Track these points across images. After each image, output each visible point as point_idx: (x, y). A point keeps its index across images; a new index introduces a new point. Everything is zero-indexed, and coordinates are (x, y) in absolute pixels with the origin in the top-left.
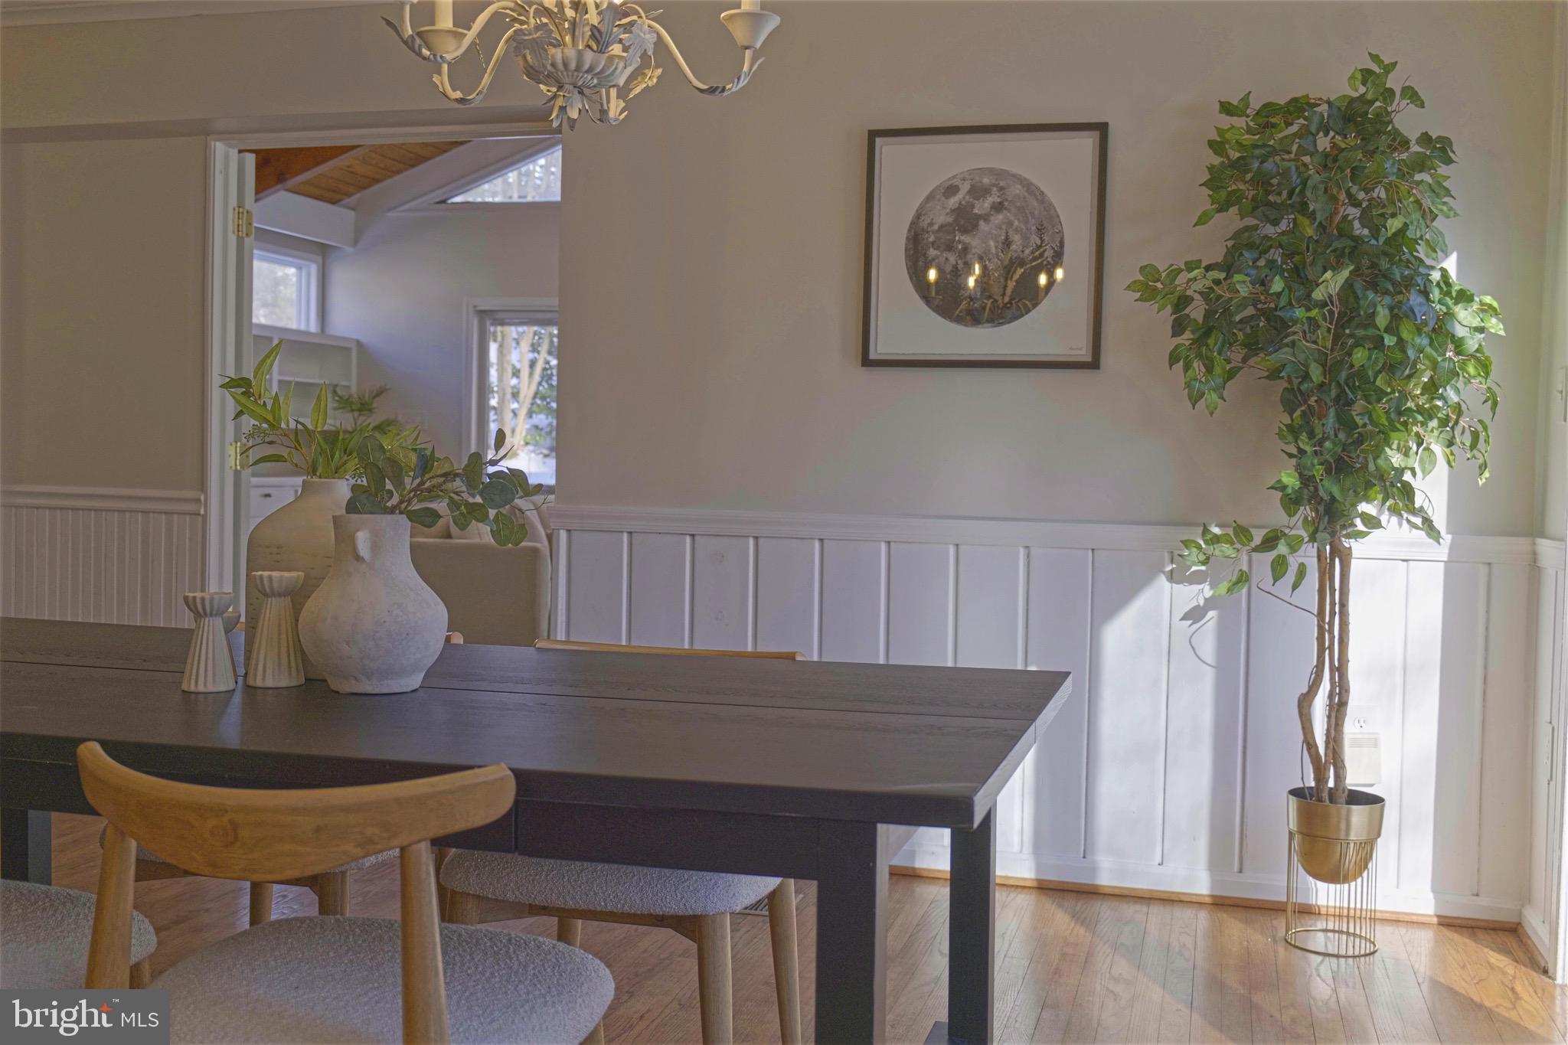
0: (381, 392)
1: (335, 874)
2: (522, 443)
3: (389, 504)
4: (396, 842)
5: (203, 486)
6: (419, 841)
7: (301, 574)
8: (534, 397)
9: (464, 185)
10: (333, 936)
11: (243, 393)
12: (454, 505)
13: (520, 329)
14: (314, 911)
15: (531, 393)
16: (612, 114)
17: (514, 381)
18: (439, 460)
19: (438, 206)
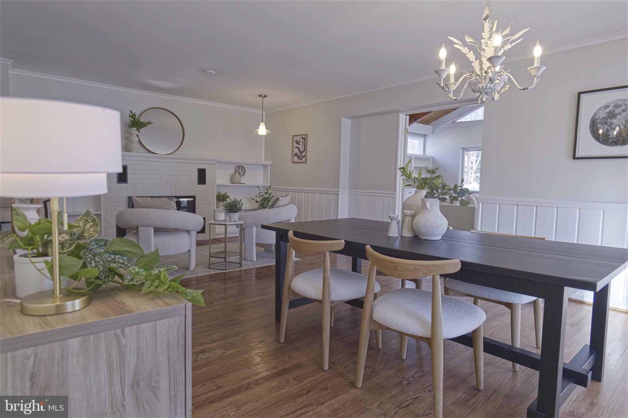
0: (437, 169)
1: (419, 280)
2: (473, 180)
3: (435, 196)
4: (432, 274)
5: (395, 191)
6: (437, 275)
7: (414, 211)
8: (477, 169)
9: (459, 118)
10: (418, 294)
11: (403, 171)
12: (450, 196)
13: (474, 152)
14: (415, 287)
15: (476, 168)
16: (495, 98)
17: (472, 165)
18: (447, 186)
19: (454, 123)
